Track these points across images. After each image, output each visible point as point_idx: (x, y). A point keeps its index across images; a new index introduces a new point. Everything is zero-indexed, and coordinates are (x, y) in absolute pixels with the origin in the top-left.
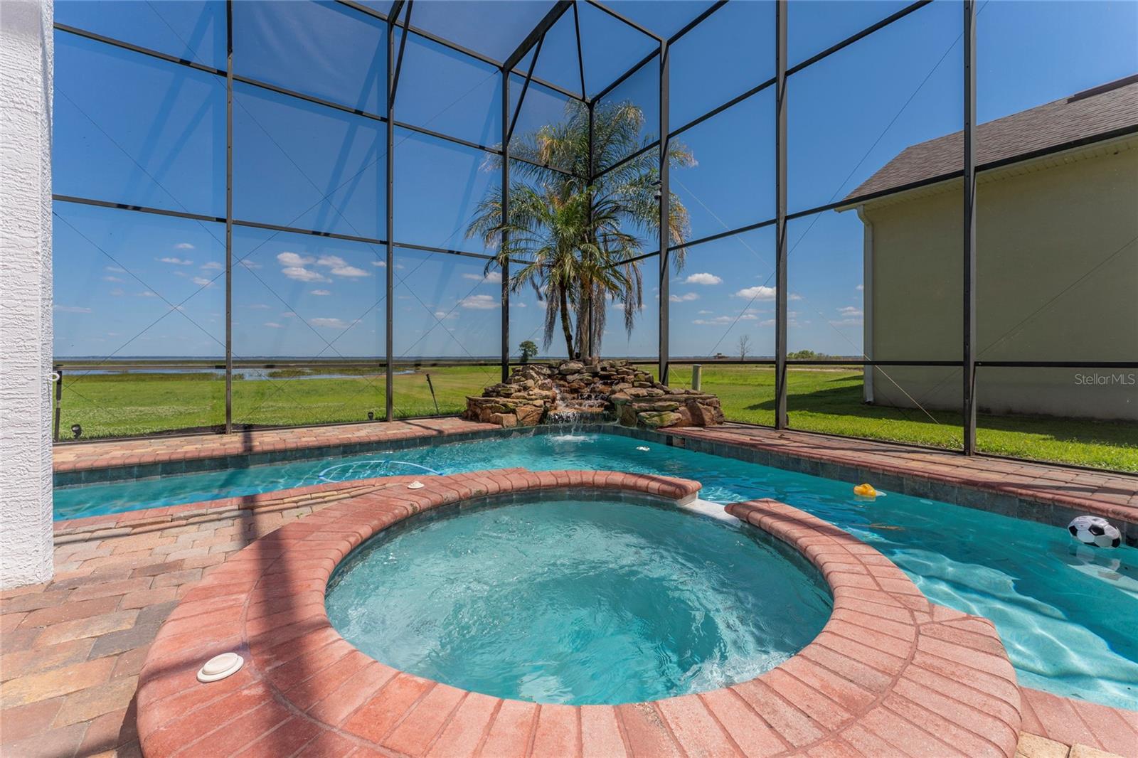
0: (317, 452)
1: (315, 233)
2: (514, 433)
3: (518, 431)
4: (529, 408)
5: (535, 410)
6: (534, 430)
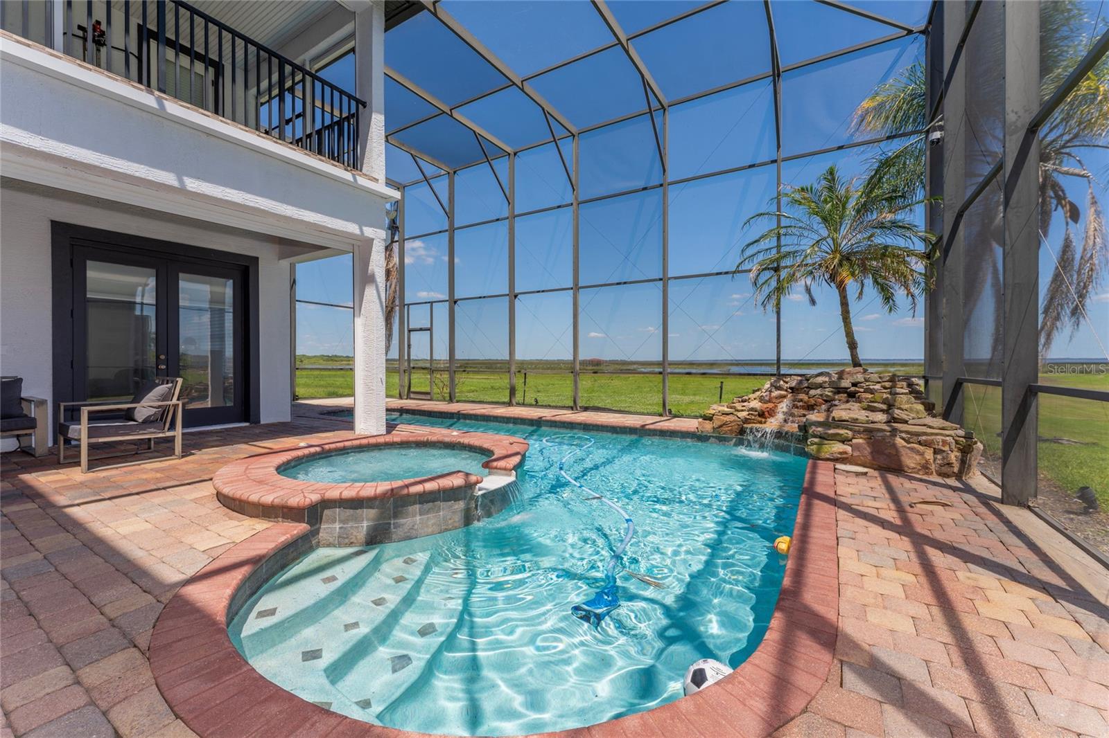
0: (570, 426)
1: (618, 284)
2: (712, 440)
3: (716, 437)
4: (728, 418)
5: (734, 421)
6: (734, 440)
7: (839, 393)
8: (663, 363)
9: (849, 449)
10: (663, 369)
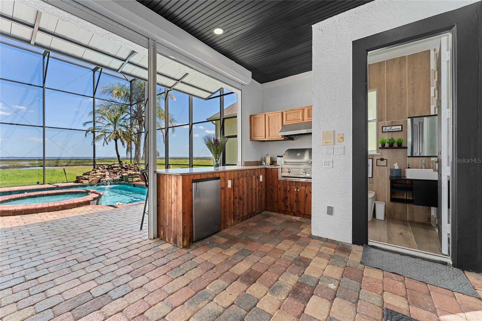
3: (89, 185)
4: (94, 178)
5: (96, 179)
6: (96, 185)
7: (122, 168)
8: (44, 159)
9: (139, 179)
10: (43, 162)
